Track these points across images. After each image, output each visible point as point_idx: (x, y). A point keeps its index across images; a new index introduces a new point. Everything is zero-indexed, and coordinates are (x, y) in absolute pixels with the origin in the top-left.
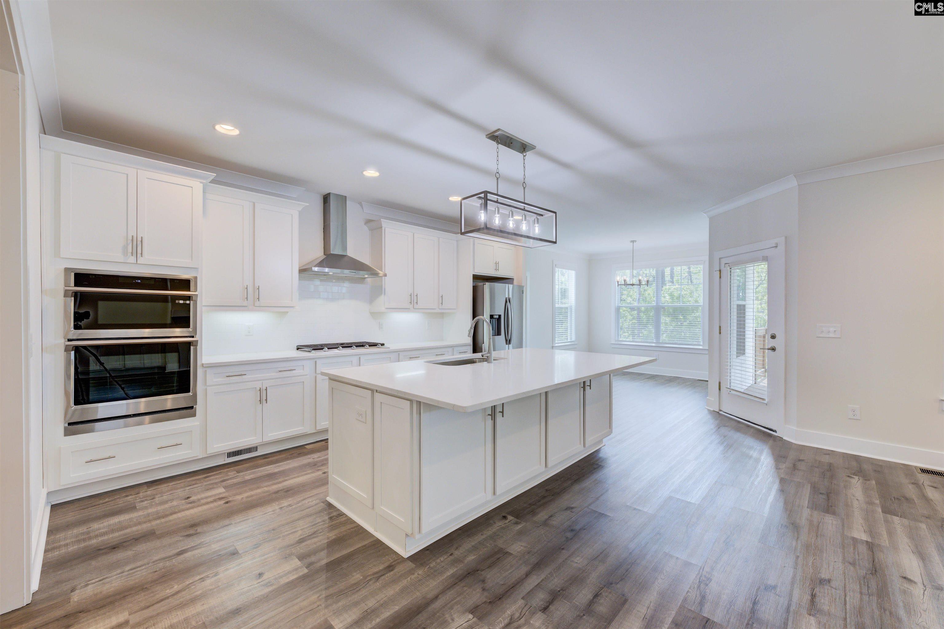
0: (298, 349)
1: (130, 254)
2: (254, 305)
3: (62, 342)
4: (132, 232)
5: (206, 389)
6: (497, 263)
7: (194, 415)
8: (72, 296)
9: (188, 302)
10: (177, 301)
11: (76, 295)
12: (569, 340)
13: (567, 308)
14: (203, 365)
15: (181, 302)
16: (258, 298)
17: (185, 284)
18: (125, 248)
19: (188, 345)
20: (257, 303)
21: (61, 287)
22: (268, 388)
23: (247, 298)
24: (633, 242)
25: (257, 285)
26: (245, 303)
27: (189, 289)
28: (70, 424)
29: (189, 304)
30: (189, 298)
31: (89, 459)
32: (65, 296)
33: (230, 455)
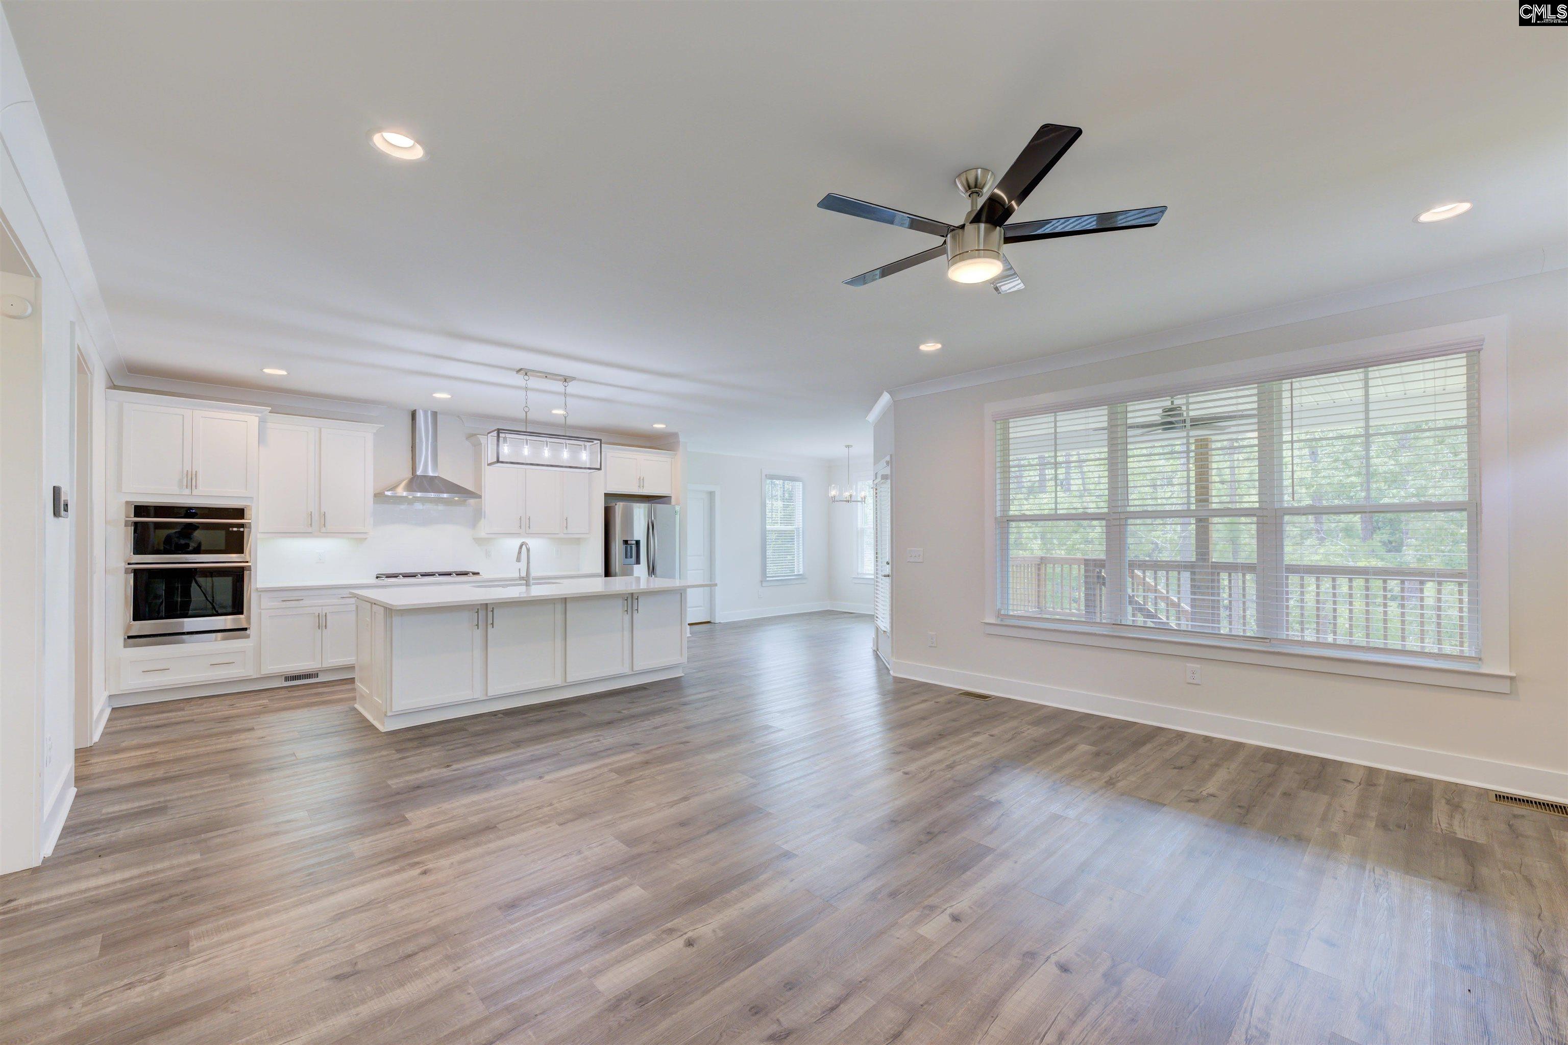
0: (377, 577)
1: (185, 487)
2: (320, 531)
3: (122, 565)
4: (187, 467)
5: (261, 613)
6: (642, 478)
7: (248, 637)
8: (131, 526)
9: (242, 529)
10: (231, 529)
11: (136, 524)
12: (796, 573)
13: (794, 531)
14: (257, 589)
15: (235, 529)
16: (324, 525)
17: (239, 513)
18: (181, 481)
19: (242, 569)
20: (323, 530)
21: (122, 518)
22: (327, 614)
23: (311, 524)
24: (848, 447)
25: (322, 511)
26: (310, 530)
27: (243, 518)
28: (129, 637)
29: (243, 532)
30: (242, 525)
31: (145, 670)
32: (126, 525)
33: (288, 678)
